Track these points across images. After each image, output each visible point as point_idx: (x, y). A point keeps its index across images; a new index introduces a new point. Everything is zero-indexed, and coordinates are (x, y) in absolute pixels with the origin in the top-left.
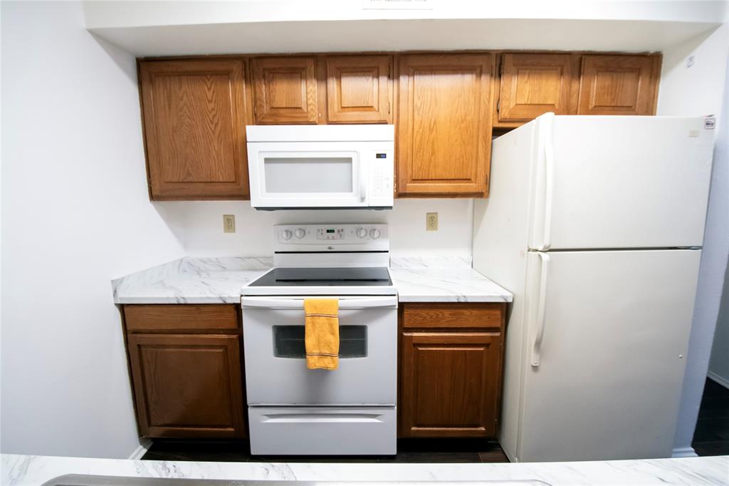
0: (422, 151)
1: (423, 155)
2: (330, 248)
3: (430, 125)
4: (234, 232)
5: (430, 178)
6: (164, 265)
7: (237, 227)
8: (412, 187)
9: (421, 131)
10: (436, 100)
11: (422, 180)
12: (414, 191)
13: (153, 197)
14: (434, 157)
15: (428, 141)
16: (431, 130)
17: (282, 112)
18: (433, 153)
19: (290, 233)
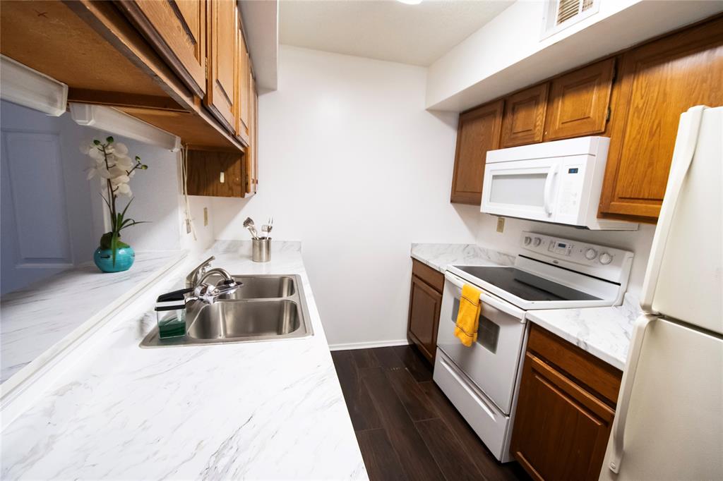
0: (635, 162)
1: (636, 167)
2: (555, 262)
3: (652, 128)
4: (502, 232)
5: (641, 197)
6: (451, 245)
7: (505, 228)
8: (617, 206)
9: (639, 137)
10: (665, 94)
11: (630, 198)
12: (617, 212)
13: (452, 201)
14: (650, 169)
15: (646, 149)
16: (652, 135)
17: (520, 135)
18: (651, 164)
19: (528, 240)
